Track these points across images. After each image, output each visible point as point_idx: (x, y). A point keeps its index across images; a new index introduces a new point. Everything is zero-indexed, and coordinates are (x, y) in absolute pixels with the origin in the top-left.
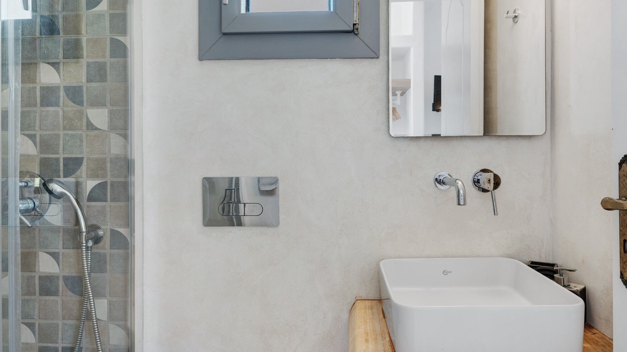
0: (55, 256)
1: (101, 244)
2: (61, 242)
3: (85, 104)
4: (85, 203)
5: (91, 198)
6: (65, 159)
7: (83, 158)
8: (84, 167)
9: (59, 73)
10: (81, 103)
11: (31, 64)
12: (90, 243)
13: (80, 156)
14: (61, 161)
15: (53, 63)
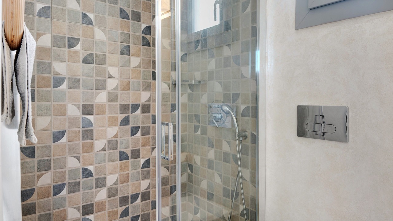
0: (229, 143)
1: (247, 140)
2: (231, 136)
3: (240, 65)
4: (240, 117)
5: (243, 115)
6: (233, 94)
7: (240, 93)
8: (240, 99)
9: (230, 50)
10: (239, 64)
11: (220, 46)
12: (241, 139)
13: (238, 92)
14: (231, 94)
15: (229, 45)
